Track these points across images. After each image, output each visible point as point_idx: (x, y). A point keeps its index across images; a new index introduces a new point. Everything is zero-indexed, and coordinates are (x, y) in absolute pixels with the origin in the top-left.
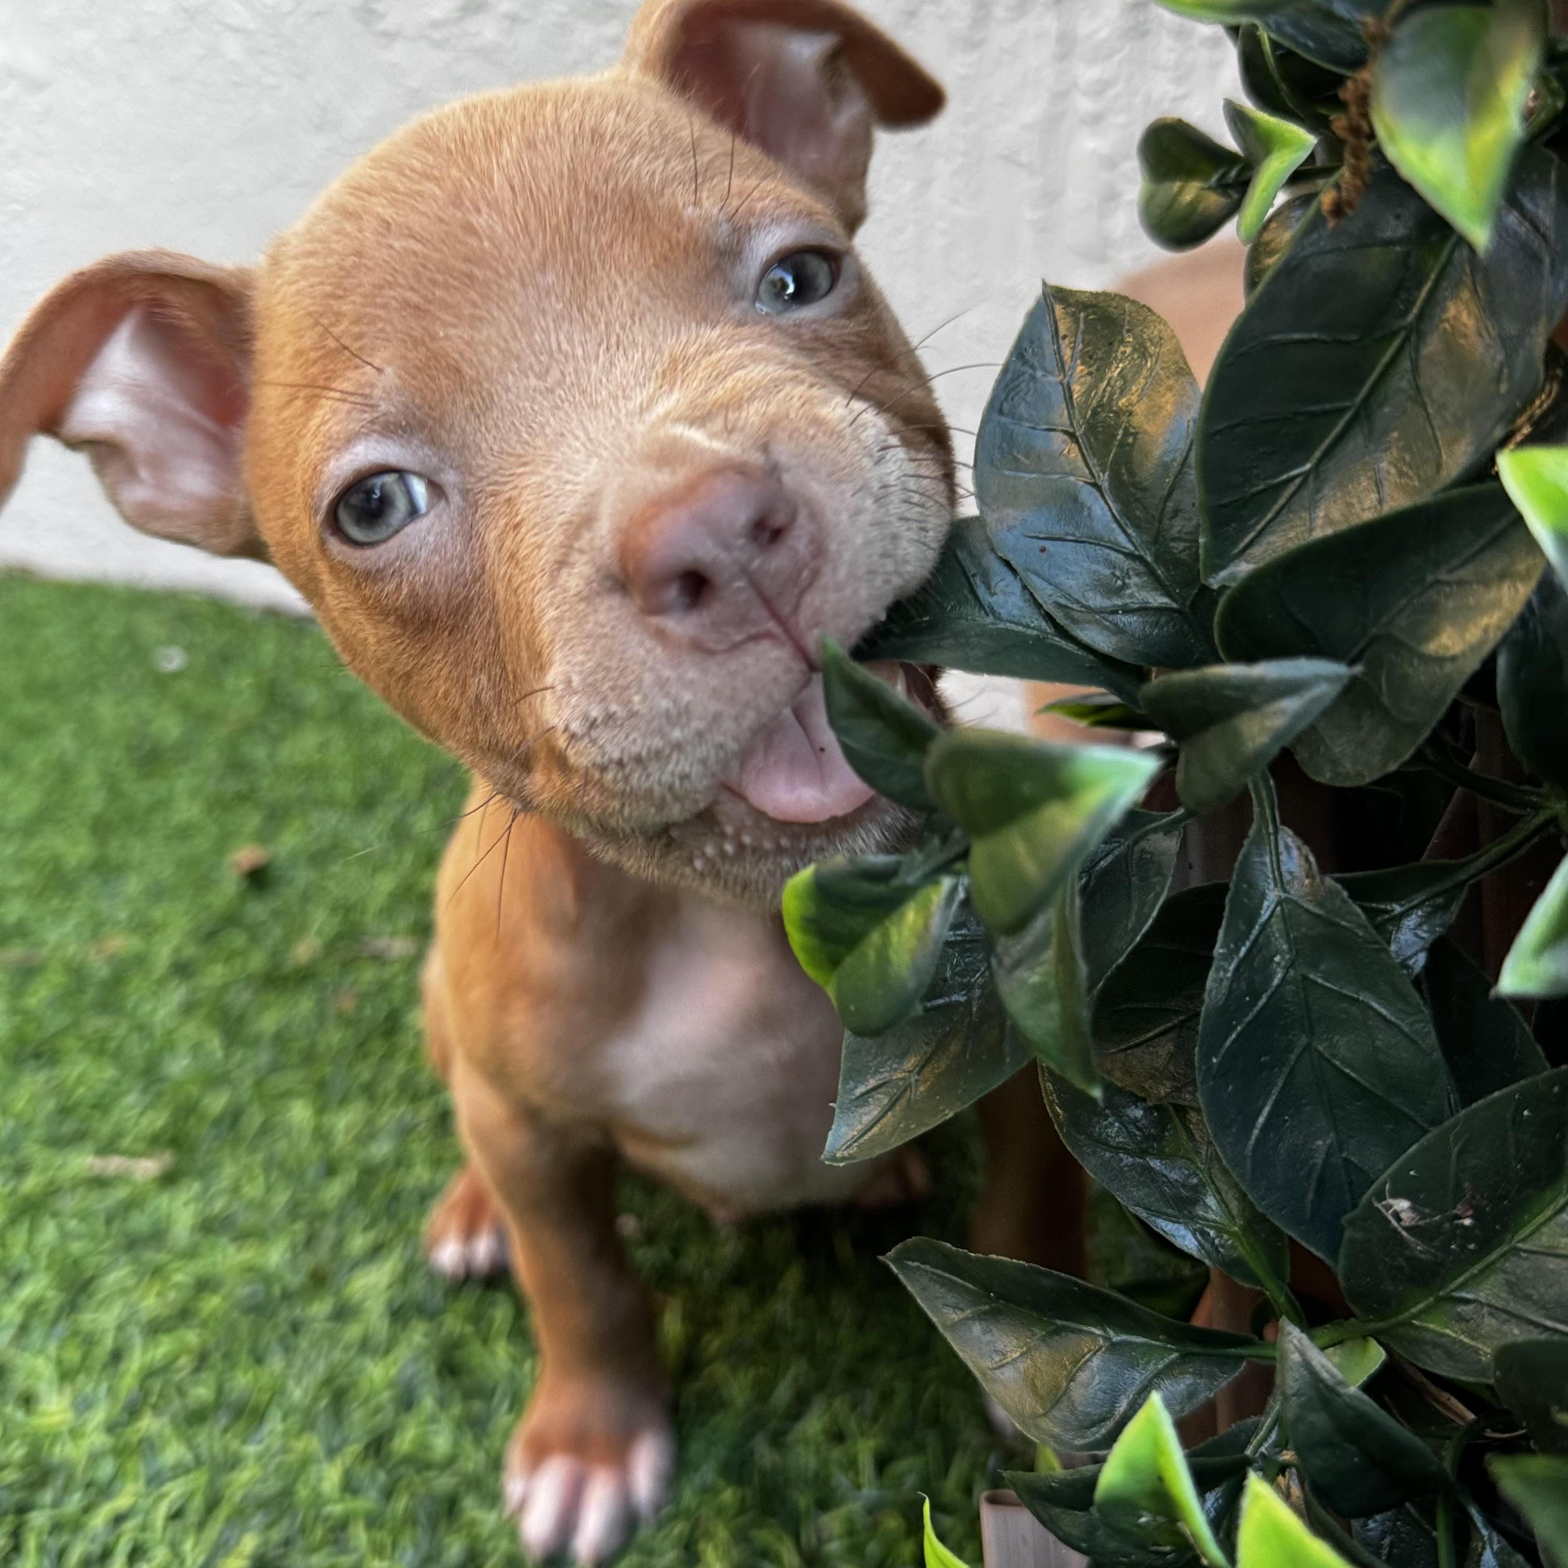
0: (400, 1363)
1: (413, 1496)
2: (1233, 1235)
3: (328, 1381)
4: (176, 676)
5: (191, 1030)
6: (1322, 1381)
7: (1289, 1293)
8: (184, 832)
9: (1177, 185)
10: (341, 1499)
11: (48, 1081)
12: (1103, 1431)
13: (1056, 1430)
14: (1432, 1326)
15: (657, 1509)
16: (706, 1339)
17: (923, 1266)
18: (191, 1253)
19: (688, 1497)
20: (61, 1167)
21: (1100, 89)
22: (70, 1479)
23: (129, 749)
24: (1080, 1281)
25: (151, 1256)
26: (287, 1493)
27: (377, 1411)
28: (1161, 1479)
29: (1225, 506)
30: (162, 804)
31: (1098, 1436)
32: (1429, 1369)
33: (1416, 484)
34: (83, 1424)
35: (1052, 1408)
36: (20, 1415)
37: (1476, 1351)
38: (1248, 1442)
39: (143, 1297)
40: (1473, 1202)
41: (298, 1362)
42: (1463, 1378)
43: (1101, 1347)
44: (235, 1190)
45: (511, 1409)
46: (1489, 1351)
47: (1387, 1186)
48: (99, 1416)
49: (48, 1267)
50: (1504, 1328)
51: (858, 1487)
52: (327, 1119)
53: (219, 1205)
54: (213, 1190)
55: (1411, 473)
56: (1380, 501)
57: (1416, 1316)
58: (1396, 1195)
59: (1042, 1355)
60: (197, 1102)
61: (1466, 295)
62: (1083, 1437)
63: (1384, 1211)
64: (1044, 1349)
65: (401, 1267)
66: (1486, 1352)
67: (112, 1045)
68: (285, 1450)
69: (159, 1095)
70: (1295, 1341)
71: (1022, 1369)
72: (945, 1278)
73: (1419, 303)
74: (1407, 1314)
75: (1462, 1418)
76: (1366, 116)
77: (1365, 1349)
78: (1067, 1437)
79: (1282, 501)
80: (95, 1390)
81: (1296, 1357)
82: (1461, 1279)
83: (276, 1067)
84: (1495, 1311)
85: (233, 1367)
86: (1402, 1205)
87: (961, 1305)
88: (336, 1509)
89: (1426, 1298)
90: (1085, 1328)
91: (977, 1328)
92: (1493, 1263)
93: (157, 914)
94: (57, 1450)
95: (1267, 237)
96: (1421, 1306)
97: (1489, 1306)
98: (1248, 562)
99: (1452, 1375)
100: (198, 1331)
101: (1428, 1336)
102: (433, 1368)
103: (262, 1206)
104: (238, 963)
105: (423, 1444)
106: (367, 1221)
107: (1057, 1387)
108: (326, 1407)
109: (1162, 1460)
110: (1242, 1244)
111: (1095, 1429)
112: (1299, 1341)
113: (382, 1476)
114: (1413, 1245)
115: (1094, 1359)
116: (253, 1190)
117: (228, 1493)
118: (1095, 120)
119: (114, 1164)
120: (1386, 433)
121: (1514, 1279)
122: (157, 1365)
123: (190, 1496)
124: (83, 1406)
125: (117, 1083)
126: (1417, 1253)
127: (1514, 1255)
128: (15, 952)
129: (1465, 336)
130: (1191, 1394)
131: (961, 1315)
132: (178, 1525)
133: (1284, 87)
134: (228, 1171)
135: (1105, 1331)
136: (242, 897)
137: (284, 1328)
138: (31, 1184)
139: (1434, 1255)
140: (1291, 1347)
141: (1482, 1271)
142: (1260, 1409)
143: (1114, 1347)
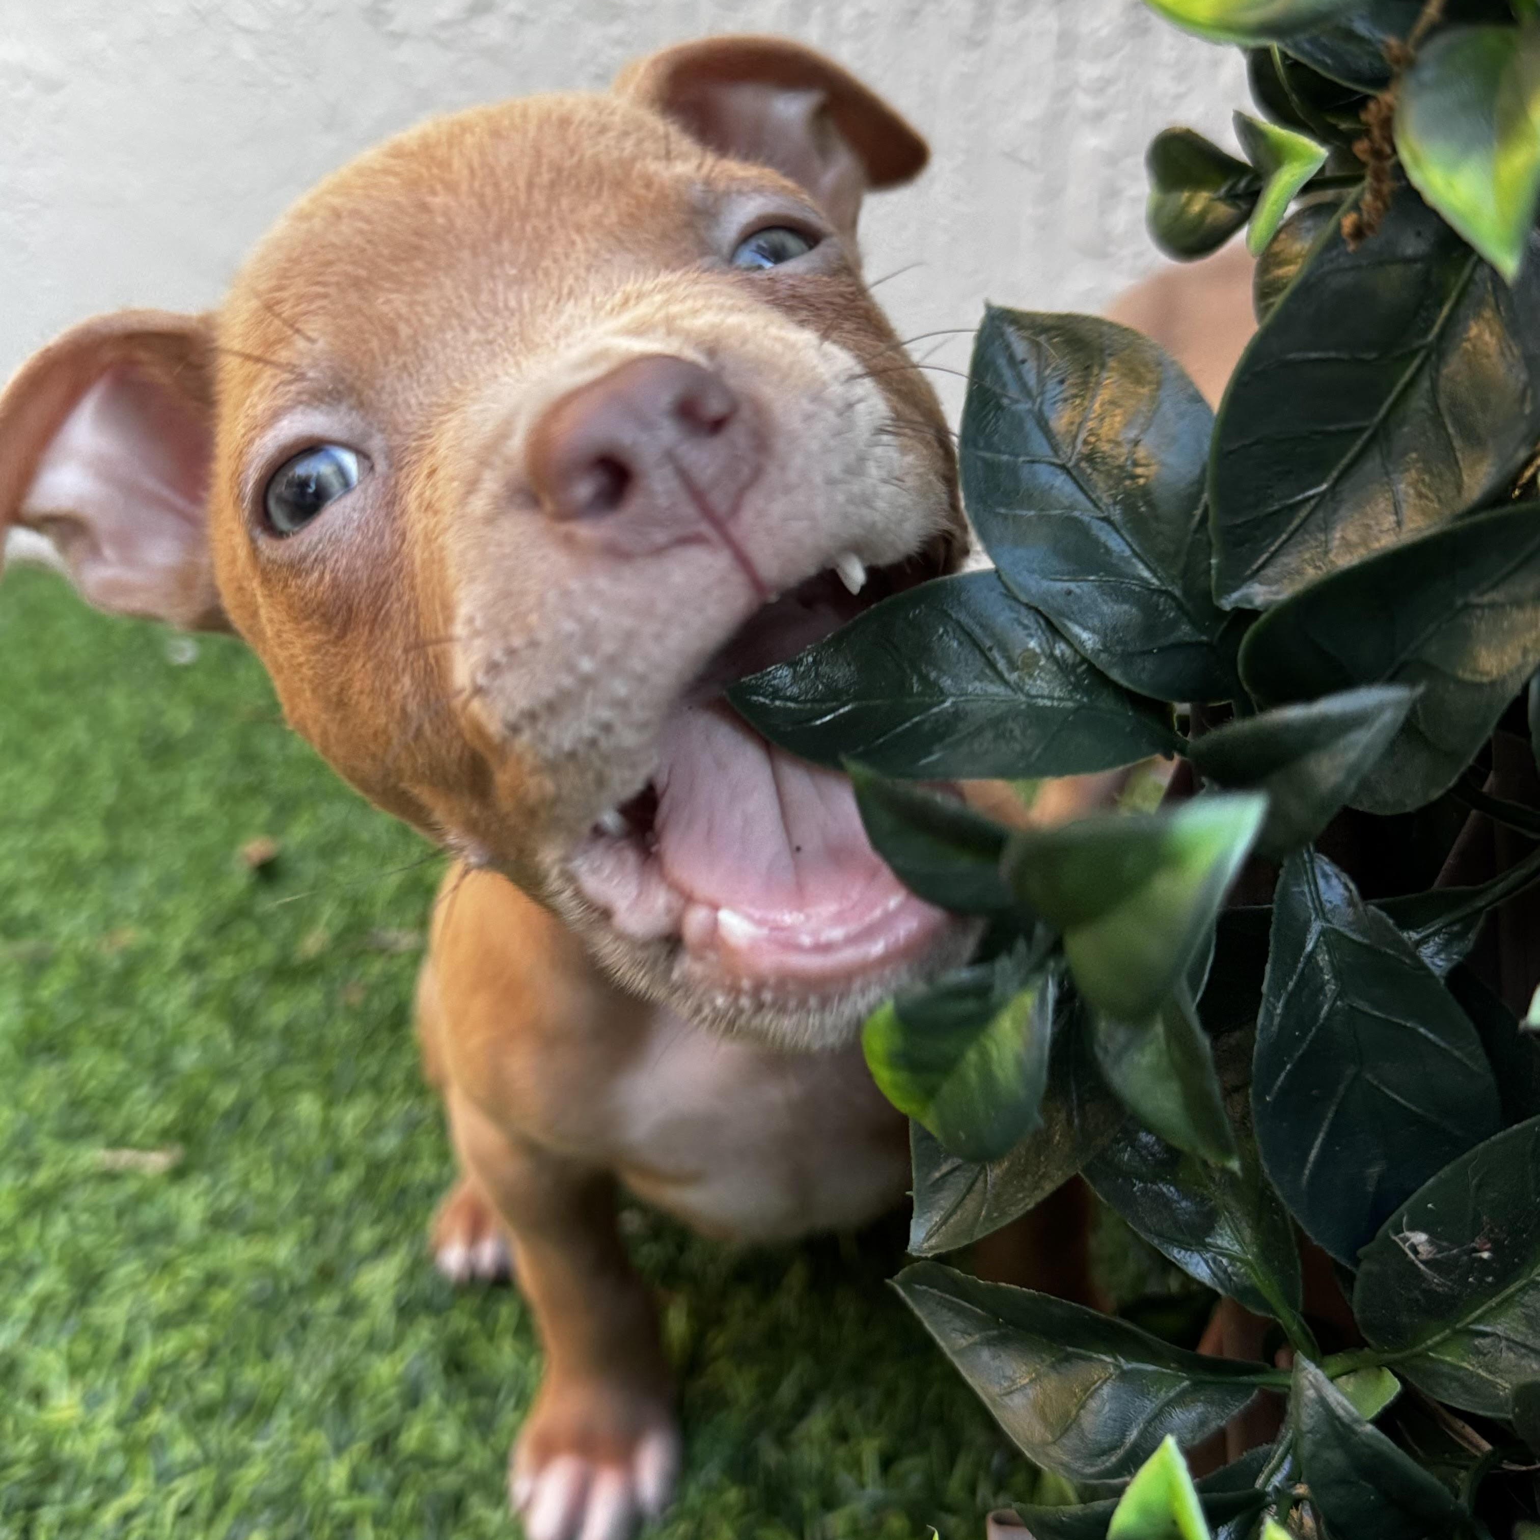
0: (408, 1360)
1: (420, 1493)
2: (1245, 1262)
3: (336, 1377)
4: (186, 668)
5: (202, 1023)
6: (1338, 1418)
7: (1303, 1322)
8: (194, 825)
9: (1186, 195)
10: (349, 1496)
11: (60, 1074)
12: (1114, 1459)
13: (1066, 1458)
14: (1448, 1359)
15: (663, 1507)
16: (710, 1335)
17: (931, 1290)
18: (200, 1247)
19: (694, 1495)
20: (73, 1159)
21: (1101, 86)
22: (80, 1473)
23: (142, 741)
24: (1092, 1311)
25: (162, 1250)
26: (294, 1489)
27: (385, 1405)
28: (1175, 1523)
29: (1238, 526)
30: (173, 796)
31: (1108, 1464)
32: (1447, 1402)
33: (1436, 506)
34: (93, 1420)
35: (1062, 1435)
36: (31, 1410)
37: (1494, 1385)
38: (1260, 1471)
39: (153, 1292)
40: (1491, 1236)
41: (306, 1357)
42: (1481, 1413)
43: (1111, 1375)
44: (245, 1184)
45: (517, 1407)
46: (1507, 1385)
47: (1405, 1219)
48: (109, 1411)
49: (60, 1261)
50: (1523, 1362)
51: (862, 1486)
52: (334, 1113)
53: (228, 1199)
54: (222, 1184)
55: (1431, 495)
56: (1399, 523)
57: (1430, 1349)
58: (1412, 1229)
59: (1052, 1382)
60: (207, 1094)
61: (1488, 313)
62: (1092, 1465)
63: (1401, 1244)
64: (1054, 1376)
65: (408, 1263)
66: (1505, 1386)
67: (124, 1038)
68: (293, 1446)
69: (169, 1089)
70: (1310, 1377)
71: (1031, 1396)
72: (952, 1302)
73: (1440, 321)
74: (1423, 1346)
75: (1478, 1447)
76: (1390, 140)
77: (1379, 1378)
78: (1077, 1465)
79: (1296, 522)
80: (105, 1384)
81: (1311, 1393)
82: (1479, 1312)
83: (284, 1060)
84: (1513, 1345)
85: (241, 1363)
86: (1419, 1238)
87: (969, 1330)
88: (343, 1506)
89: (1443, 1330)
90: (1095, 1356)
91: (985, 1354)
92: (1512, 1296)
93: (169, 907)
94: (68, 1445)
95: (1277, 247)
96: (1437, 1338)
97: (1507, 1339)
98: (1261, 583)
99: (1469, 1409)
100: (207, 1326)
101: (1446, 1369)
102: (439, 1366)
103: (270, 1200)
104: (248, 955)
105: (429, 1441)
106: (375, 1214)
107: (1067, 1414)
108: (334, 1404)
109: (1177, 1505)
110: (1256, 1274)
111: (1104, 1458)
112: (1315, 1377)
113: (389, 1474)
114: (1430, 1278)
115: (1104, 1387)
116: (262, 1184)
117: (236, 1489)
118: (1098, 117)
119: (125, 1157)
120: (1404, 454)
121: (1533, 1313)
122: (168, 1361)
123: (199, 1493)
124: (92, 1401)
125: (126, 1075)
126: (1434, 1286)
127: (1533, 1289)
128: (28, 944)
129: (1488, 356)
130: (1203, 1422)
131: (971, 1340)
132: (188, 1520)
133: (1294, 97)
134: (237, 1165)
135: (1116, 1359)
136: (253, 889)
137: (293, 1323)
138: (42, 1177)
139: (1450, 1288)
140: (1306, 1383)
141: (1500, 1305)
142: (1272, 1437)
143: (1124, 1375)
